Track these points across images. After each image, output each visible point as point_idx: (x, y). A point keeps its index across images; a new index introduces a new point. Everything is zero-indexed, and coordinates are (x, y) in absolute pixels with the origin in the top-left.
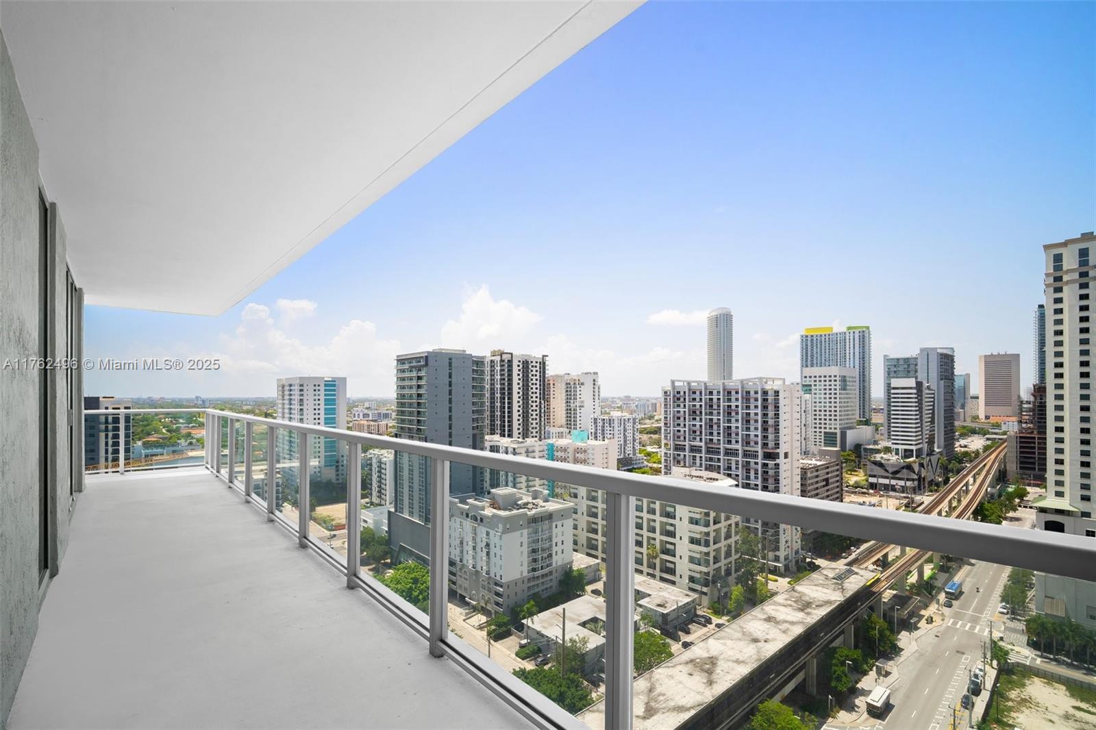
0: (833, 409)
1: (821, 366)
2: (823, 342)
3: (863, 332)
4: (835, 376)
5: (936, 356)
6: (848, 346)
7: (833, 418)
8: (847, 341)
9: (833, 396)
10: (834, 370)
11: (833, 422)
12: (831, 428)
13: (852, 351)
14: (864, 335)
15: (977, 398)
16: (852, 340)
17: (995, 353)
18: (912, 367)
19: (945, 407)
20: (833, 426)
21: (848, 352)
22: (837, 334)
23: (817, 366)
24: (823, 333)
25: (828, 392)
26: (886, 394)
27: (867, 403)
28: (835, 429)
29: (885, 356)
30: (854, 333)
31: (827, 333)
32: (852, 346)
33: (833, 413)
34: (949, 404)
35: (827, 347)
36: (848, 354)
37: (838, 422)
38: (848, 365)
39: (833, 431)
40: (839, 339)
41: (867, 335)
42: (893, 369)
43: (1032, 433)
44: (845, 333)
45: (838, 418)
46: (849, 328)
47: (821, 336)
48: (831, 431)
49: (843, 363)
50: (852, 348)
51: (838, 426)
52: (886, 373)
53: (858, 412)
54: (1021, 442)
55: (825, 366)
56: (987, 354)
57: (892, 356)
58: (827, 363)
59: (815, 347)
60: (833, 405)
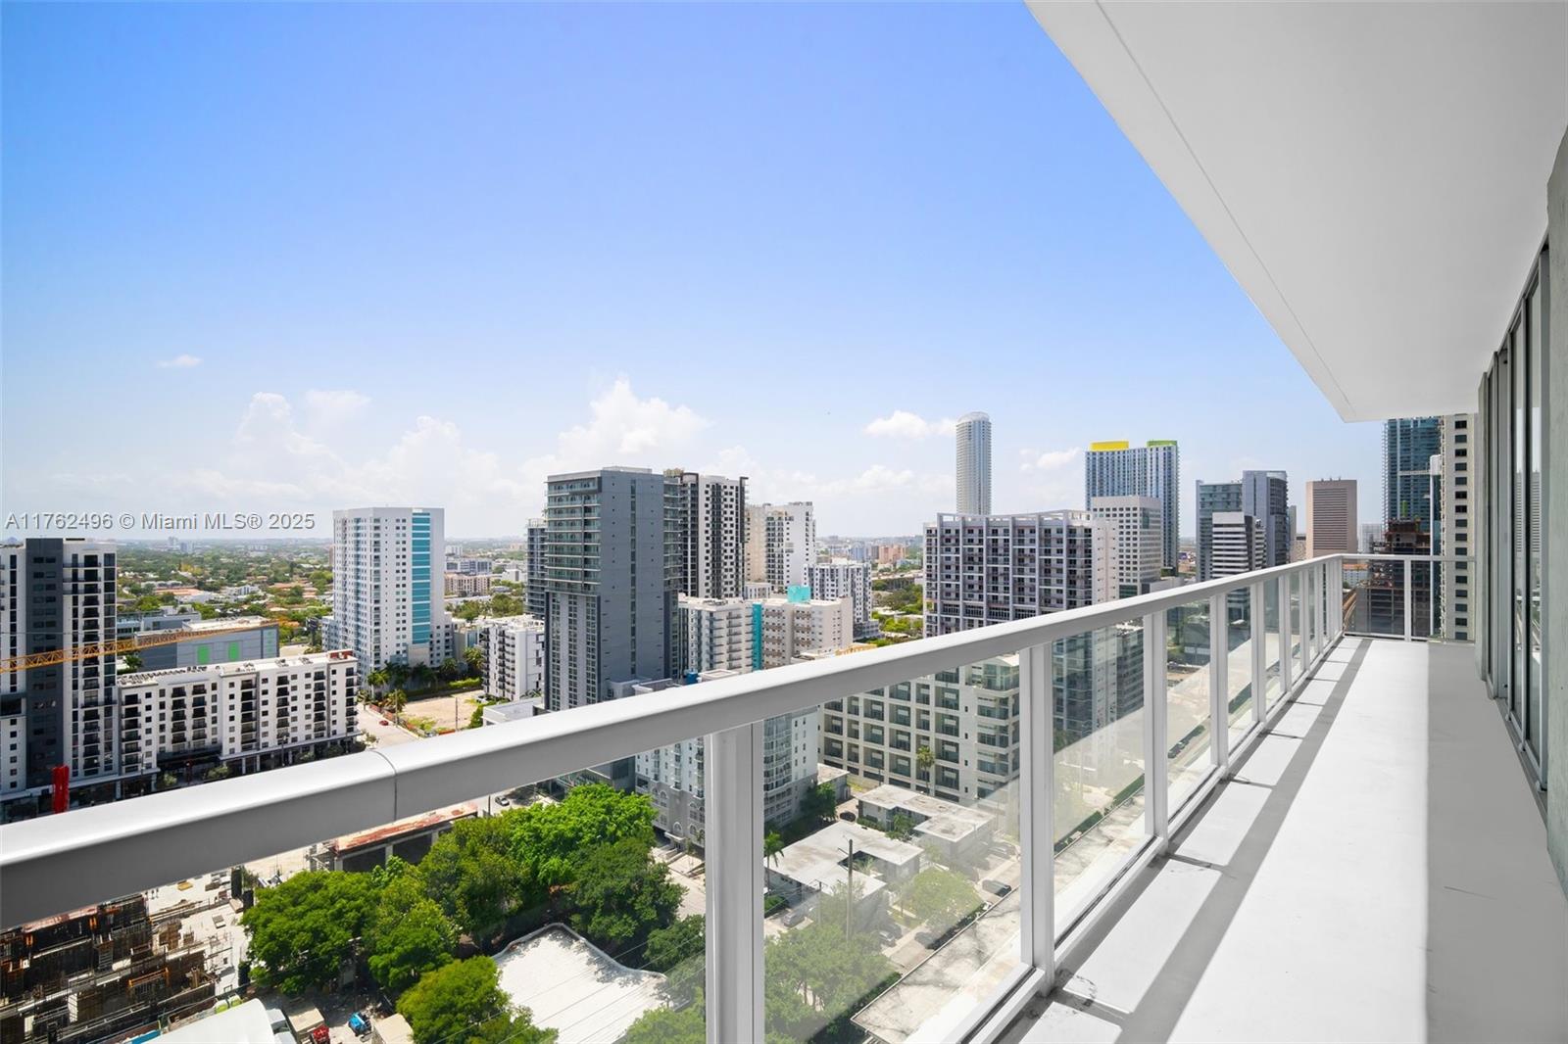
0: (1131, 554)
1: (1113, 495)
2: (1116, 462)
3: (1170, 448)
4: (1135, 509)
5: (1265, 484)
6: (1149, 467)
7: (1132, 566)
8: (1149, 460)
9: (1132, 536)
10: (1133, 501)
11: (1131, 571)
12: (1128, 581)
13: (1155, 474)
14: (1170, 453)
15: (1304, 538)
16: (1154, 460)
17: (1326, 479)
18: (1233, 497)
19: (1276, 551)
20: (1132, 578)
21: (1149, 475)
22: (1134, 451)
23: (1108, 495)
24: (1116, 450)
25: (1125, 530)
26: (1200, 533)
27: (1174, 546)
28: (1135, 581)
29: (1198, 481)
30: (1157, 449)
31: (1121, 449)
32: (1154, 467)
33: (1132, 560)
34: (1281, 547)
35: (1122, 469)
36: (1149, 479)
37: (1138, 572)
38: (1149, 494)
39: (1132, 584)
40: (1137, 458)
41: (1174, 453)
42: (1208, 499)
43: (1386, 584)
44: (1145, 450)
45: (1138, 566)
46: (1151, 443)
47: (1113, 453)
48: (1129, 584)
49: (1143, 492)
50: (1154, 470)
51: (1138, 578)
52: (1200, 505)
53: (1162, 557)
54: (1373, 597)
55: (1119, 495)
56: (1316, 480)
57: (1206, 483)
58: (1122, 491)
59: (1105, 469)
60: (1132, 548)
